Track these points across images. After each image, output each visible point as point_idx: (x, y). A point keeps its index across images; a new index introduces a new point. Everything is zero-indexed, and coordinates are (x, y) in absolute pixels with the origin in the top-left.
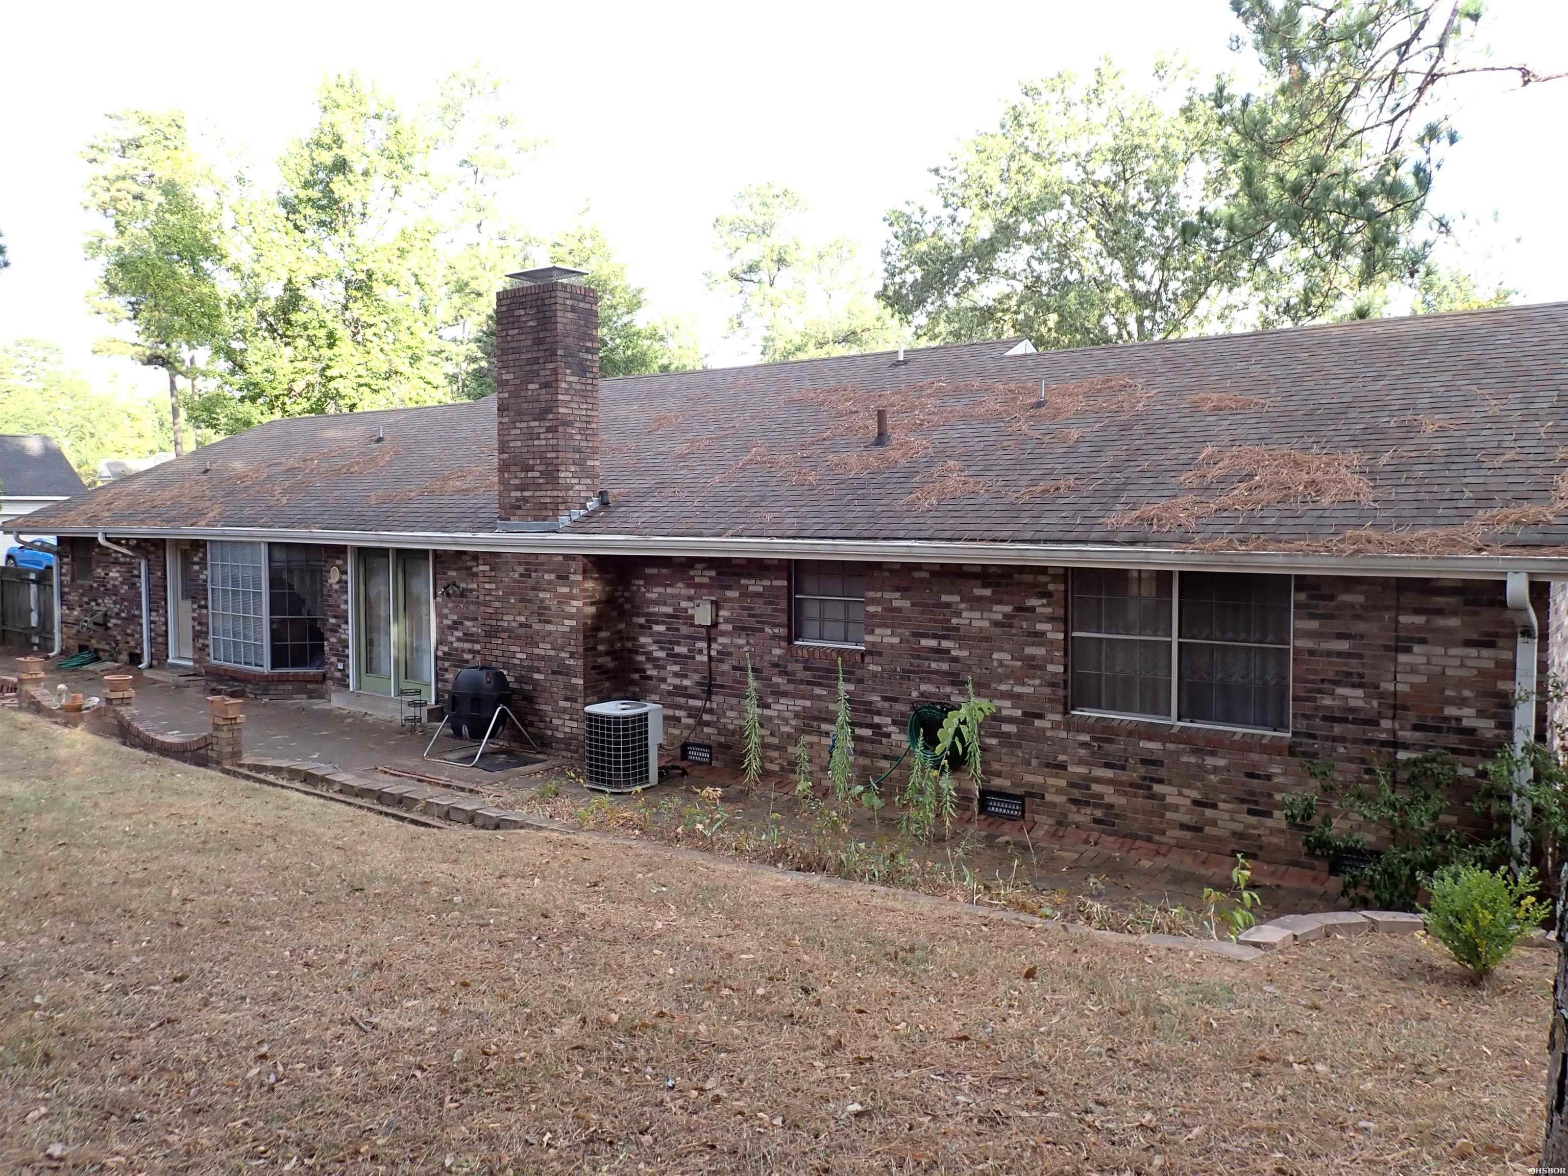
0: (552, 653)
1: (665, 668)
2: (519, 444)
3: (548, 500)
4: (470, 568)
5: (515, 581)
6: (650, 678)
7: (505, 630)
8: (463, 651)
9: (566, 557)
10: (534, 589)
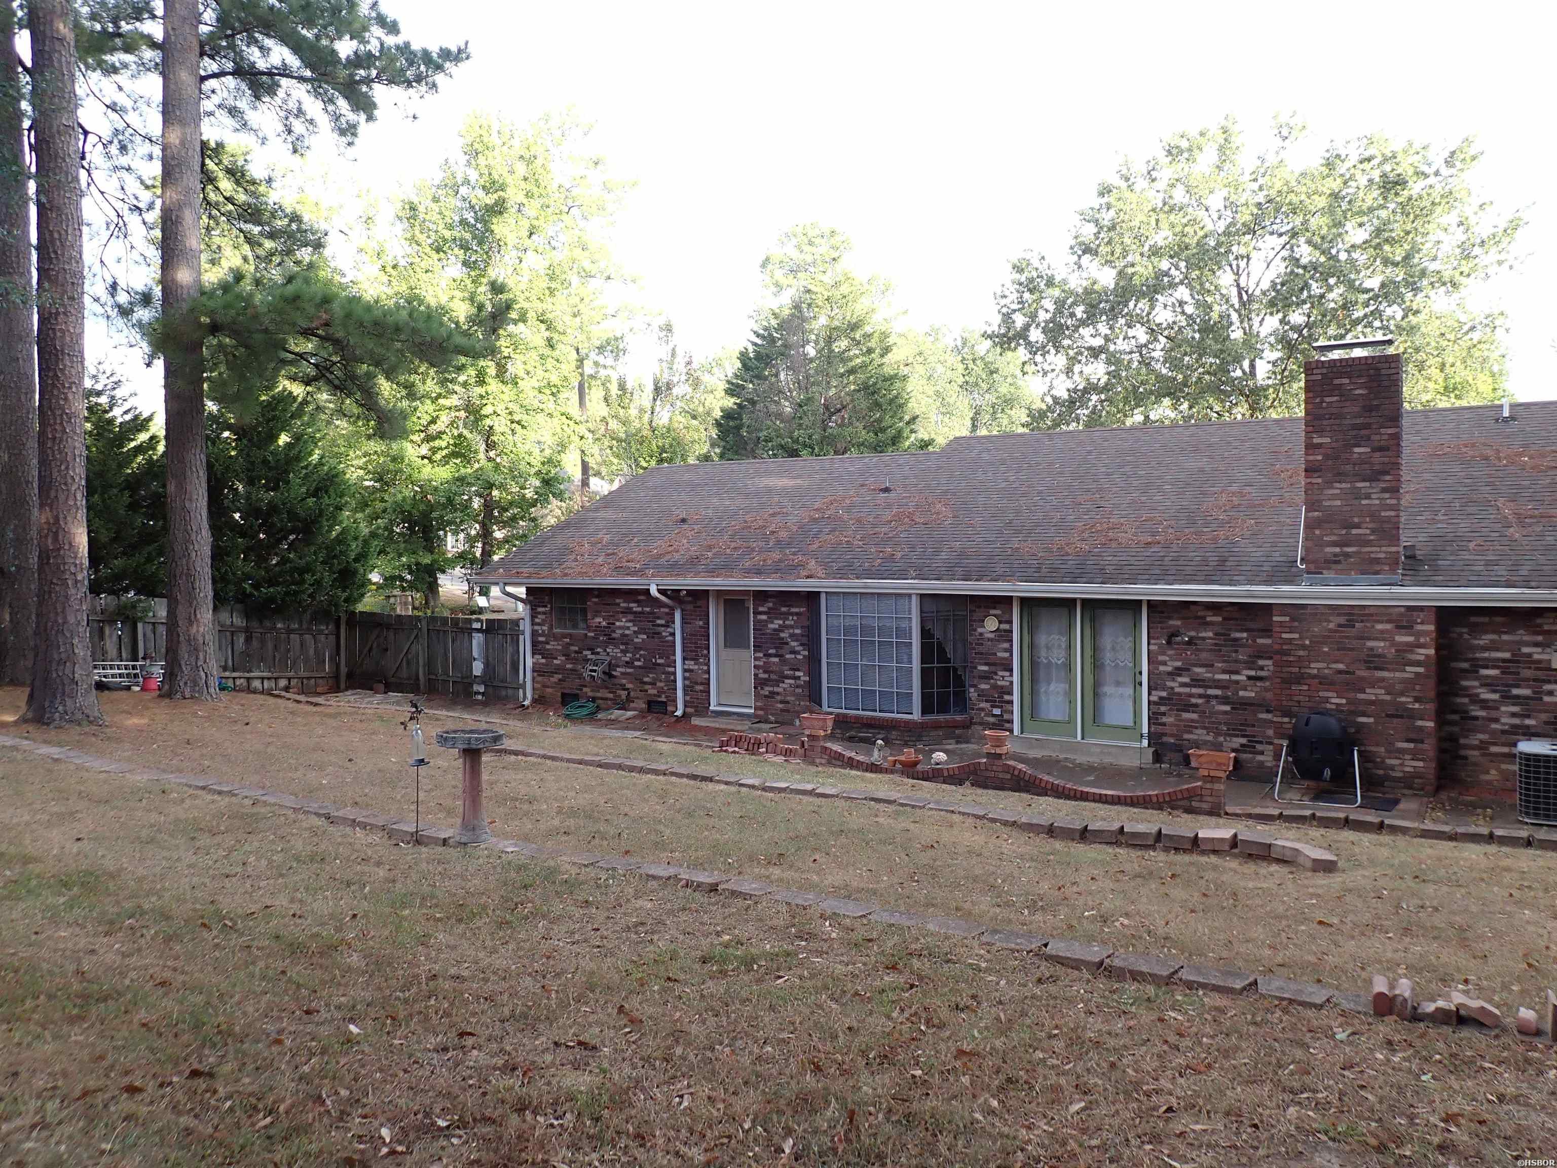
0: (1388, 698)
1: (1497, 709)
2: (1338, 503)
3: (1382, 556)
4: (1204, 617)
5: (1330, 631)
6: (1476, 718)
7: (1315, 677)
8: (1191, 695)
9: (1409, 608)
10: (1362, 638)
